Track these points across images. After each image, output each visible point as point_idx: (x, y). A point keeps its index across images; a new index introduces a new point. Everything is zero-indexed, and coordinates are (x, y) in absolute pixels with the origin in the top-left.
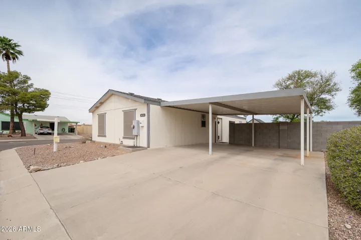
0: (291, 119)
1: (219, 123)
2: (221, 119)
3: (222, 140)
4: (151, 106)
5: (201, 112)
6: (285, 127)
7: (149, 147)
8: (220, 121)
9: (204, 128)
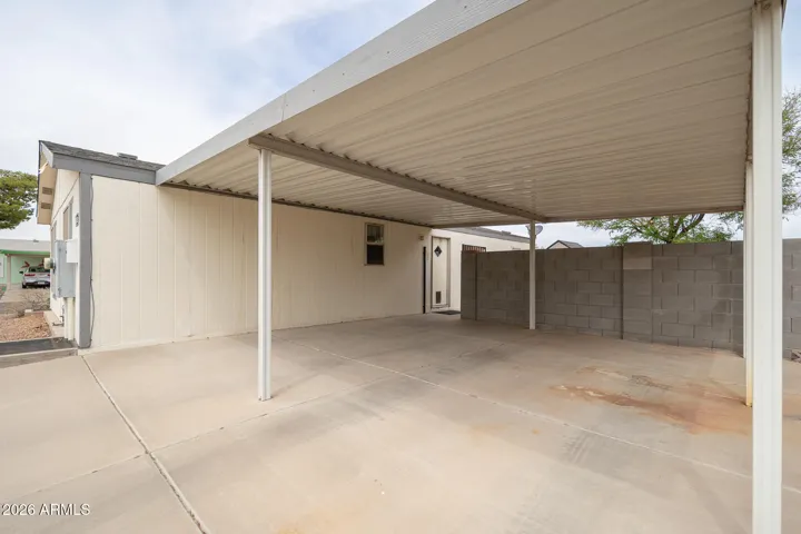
0: (664, 239)
1: (438, 251)
2: (448, 239)
3: (448, 304)
4: (99, 183)
5: (363, 215)
6: (644, 264)
7: (86, 343)
8: (443, 246)
9: (375, 268)
